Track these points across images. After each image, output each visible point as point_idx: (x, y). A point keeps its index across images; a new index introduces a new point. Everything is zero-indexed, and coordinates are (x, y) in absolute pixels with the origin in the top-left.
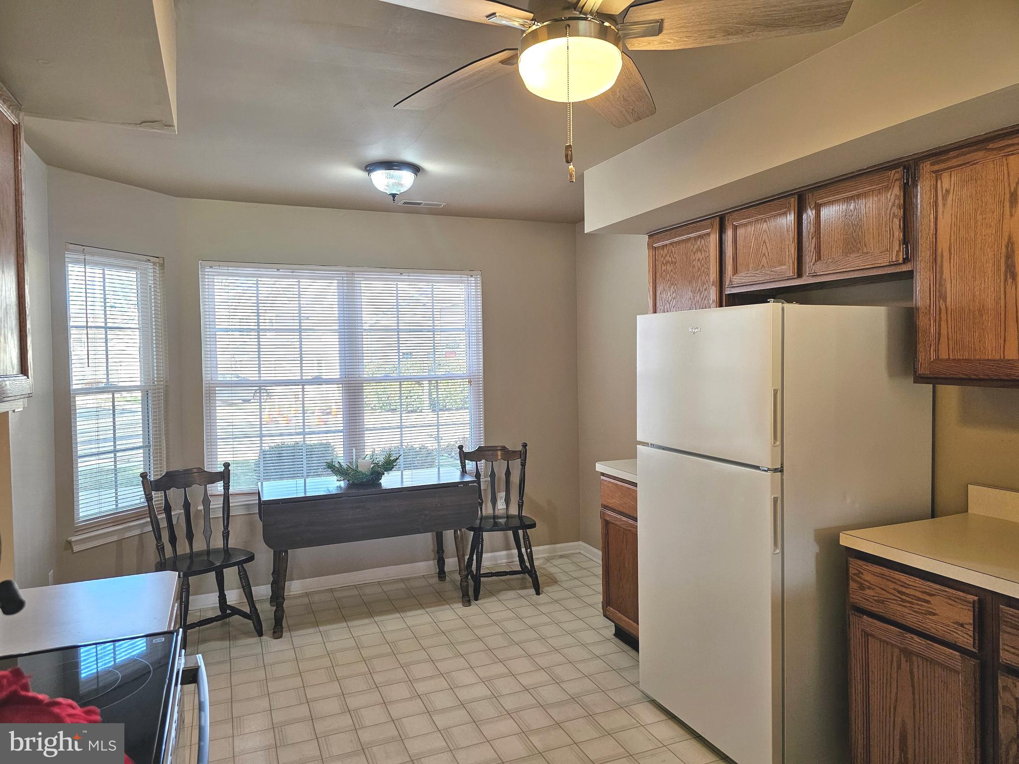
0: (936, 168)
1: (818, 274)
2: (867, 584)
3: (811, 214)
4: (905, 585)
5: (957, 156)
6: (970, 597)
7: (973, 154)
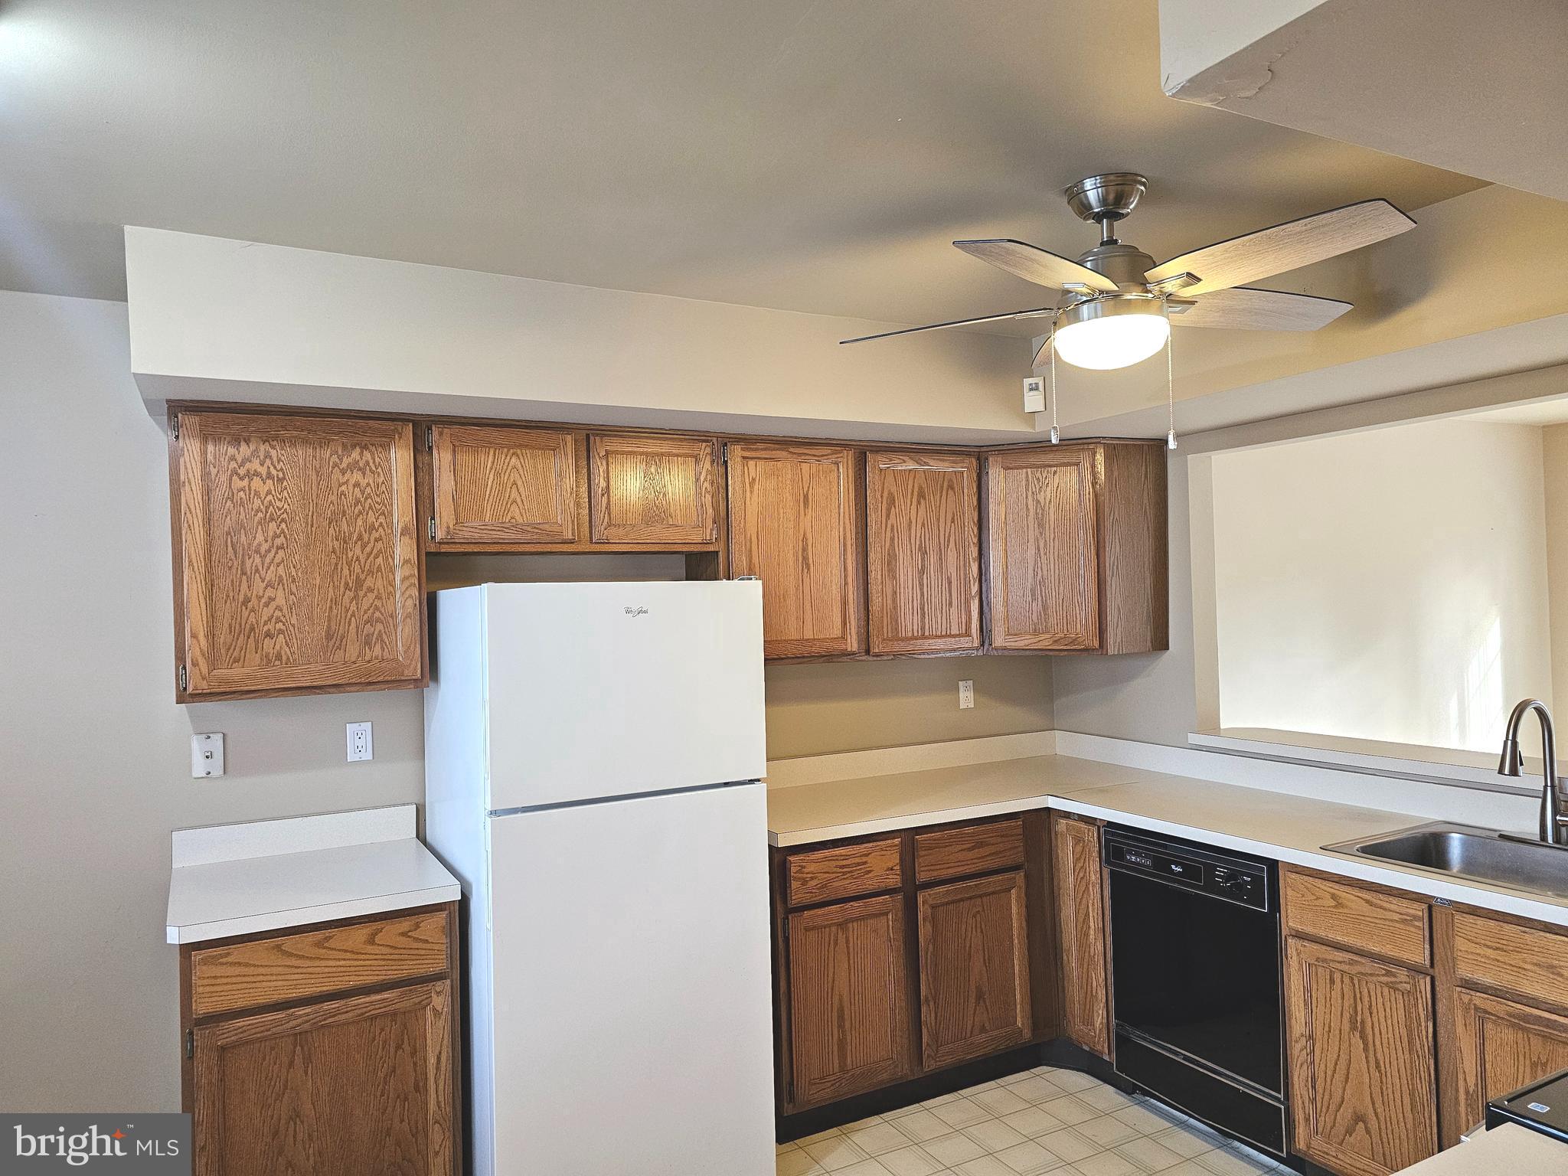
0: (747, 454)
1: (611, 541)
2: (809, 876)
3: (599, 464)
4: (846, 857)
5: (765, 449)
6: (897, 841)
7: (778, 452)
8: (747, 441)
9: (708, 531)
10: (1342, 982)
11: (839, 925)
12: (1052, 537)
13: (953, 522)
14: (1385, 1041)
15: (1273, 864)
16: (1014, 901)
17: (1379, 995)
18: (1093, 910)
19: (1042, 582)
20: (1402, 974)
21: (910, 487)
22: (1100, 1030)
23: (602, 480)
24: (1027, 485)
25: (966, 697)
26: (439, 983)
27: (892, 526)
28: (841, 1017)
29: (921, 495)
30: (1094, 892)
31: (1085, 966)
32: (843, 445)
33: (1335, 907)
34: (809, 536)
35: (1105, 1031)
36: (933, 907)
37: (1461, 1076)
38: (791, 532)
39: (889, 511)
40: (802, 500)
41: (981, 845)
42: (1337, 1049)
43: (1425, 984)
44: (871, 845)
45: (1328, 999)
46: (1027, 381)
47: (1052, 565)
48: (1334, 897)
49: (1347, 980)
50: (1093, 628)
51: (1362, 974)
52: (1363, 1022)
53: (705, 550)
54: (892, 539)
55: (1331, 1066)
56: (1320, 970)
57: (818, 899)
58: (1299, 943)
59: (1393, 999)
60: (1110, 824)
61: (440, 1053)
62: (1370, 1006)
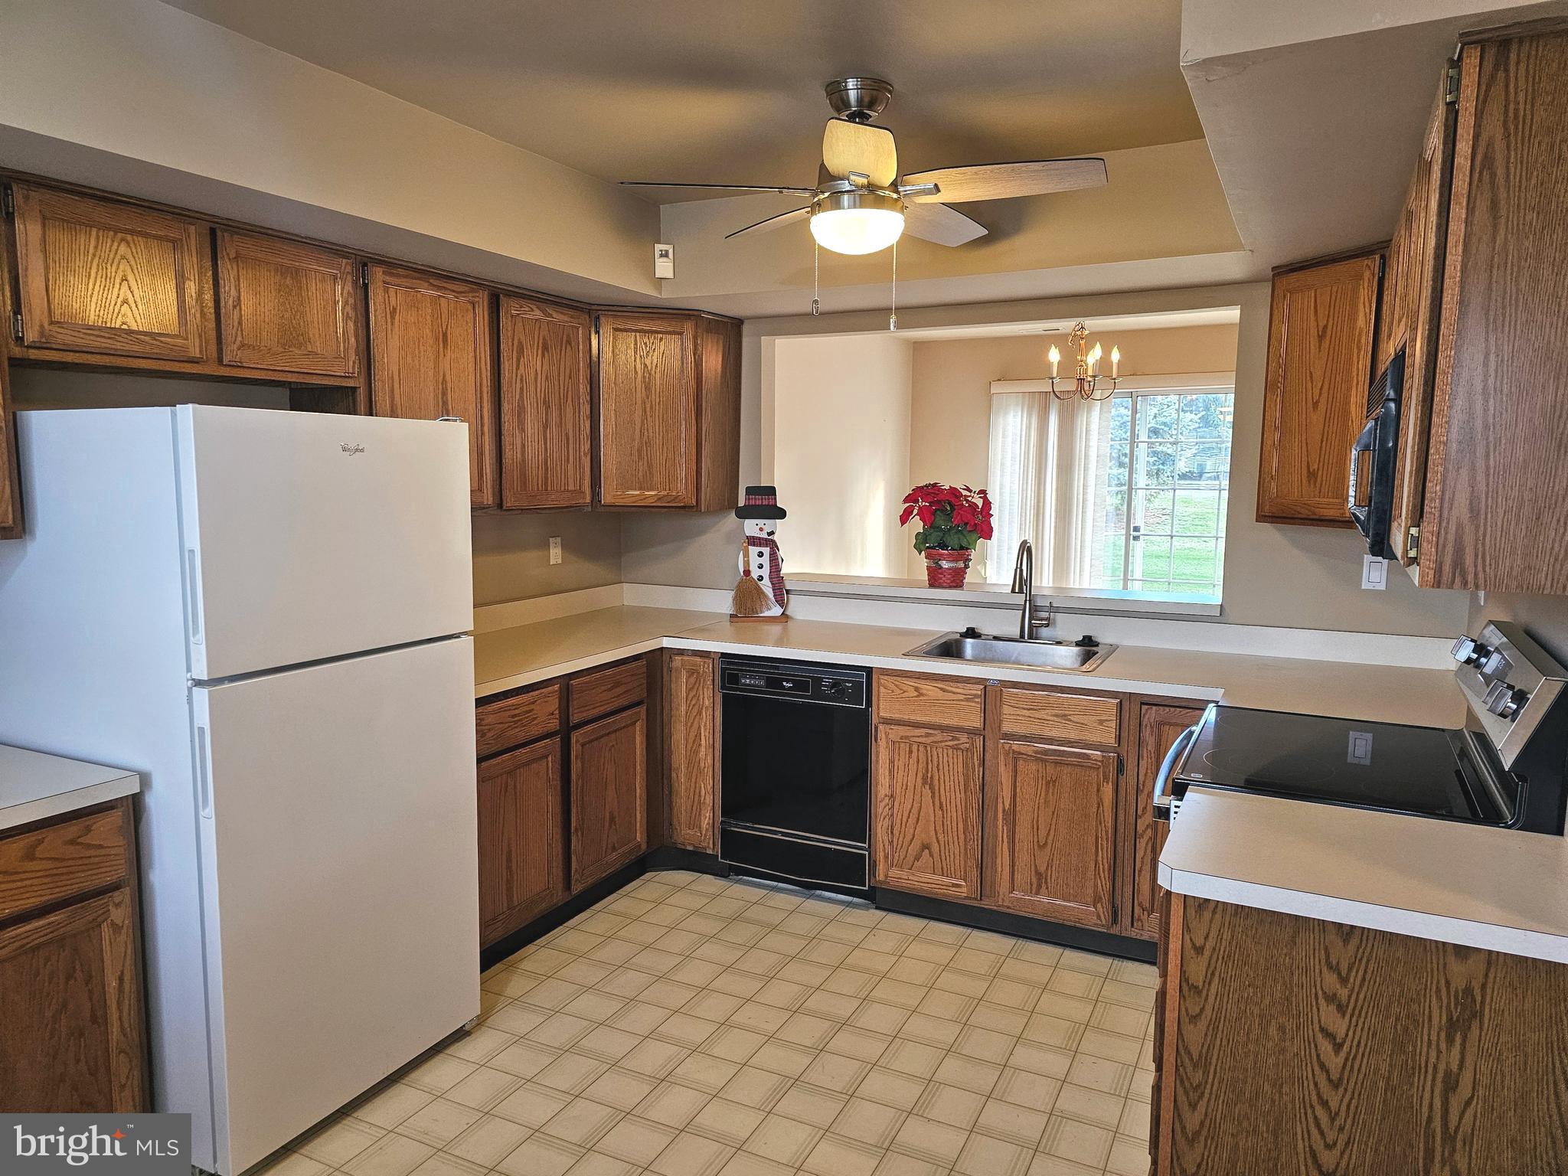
0: (389, 279)
1: (245, 364)
2: (486, 727)
3: (229, 267)
4: (517, 706)
5: (406, 277)
6: (556, 687)
7: (418, 281)
8: (391, 265)
9: (351, 363)
10: (918, 750)
11: (509, 773)
12: (658, 400)
13: (570, 378)
14: (947, 788)
15: (869, 670)
16: (638, 733)
17: (945, 755)
18: (705, 730)
19: (648, 443)
20: (964, 738)
21: (536, 337)
22: (707, 829)
23: (233, 288)
24: (636, 348)
25: (556, 554)
26: (116, 893)
27: (522, 376)
28: (509, 860)
29: (545, 348)
30: (706, 715)
31: (693, 780)
32: (475, 283)
33: (917, 696)
34: (448, 378)
35: (711, 830)
36: (583, 745)
37: (1000, 800)
38: (431, 373)
39: (518, 361)
40: (441, 337)
41: (617, 684)
42: (911, 801)
43: (979, 741)
44: (537, 692)
45: (907, 766)
46: (658, 247)
47: (657, 427)
48: (916, 689)
49: (922, 748)
50: (692, 487)
51: (936, 742)
52: (932, 777)
53: (344, 384)
54: (522, 389)
55: (906, 815)
56: (902, 745)
57: (494, 749)
58: (888, 727)
59: (955, 756)
60: (723, 655)
61: (122, 973)
62: (938, 765)
